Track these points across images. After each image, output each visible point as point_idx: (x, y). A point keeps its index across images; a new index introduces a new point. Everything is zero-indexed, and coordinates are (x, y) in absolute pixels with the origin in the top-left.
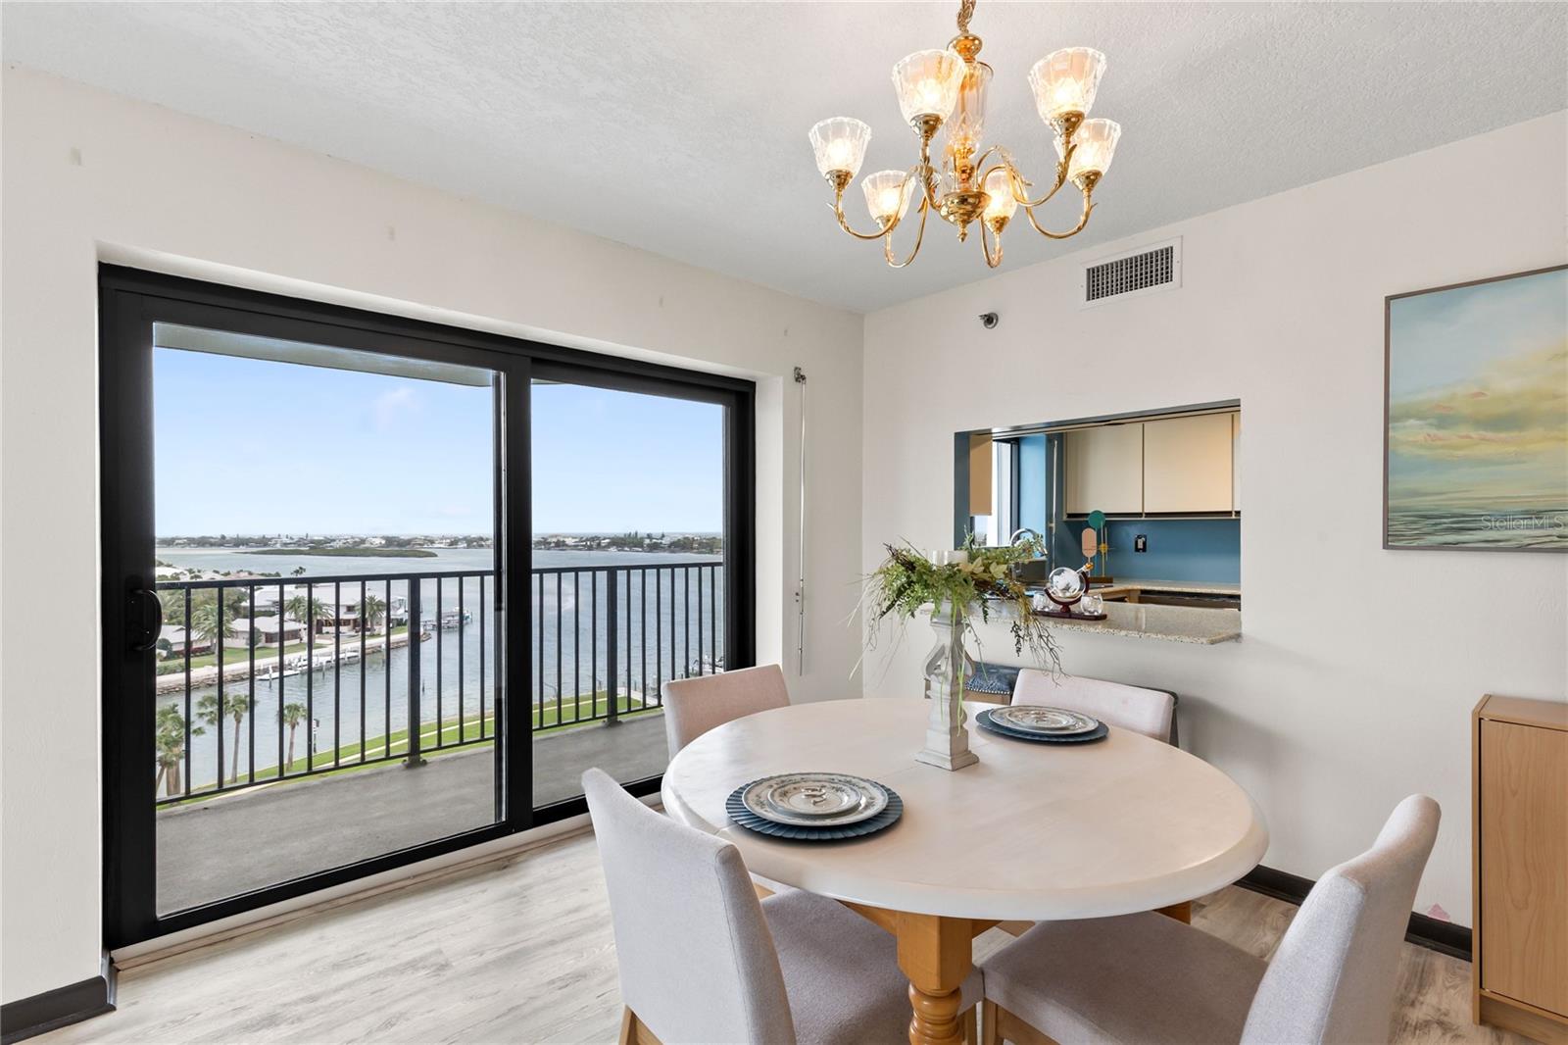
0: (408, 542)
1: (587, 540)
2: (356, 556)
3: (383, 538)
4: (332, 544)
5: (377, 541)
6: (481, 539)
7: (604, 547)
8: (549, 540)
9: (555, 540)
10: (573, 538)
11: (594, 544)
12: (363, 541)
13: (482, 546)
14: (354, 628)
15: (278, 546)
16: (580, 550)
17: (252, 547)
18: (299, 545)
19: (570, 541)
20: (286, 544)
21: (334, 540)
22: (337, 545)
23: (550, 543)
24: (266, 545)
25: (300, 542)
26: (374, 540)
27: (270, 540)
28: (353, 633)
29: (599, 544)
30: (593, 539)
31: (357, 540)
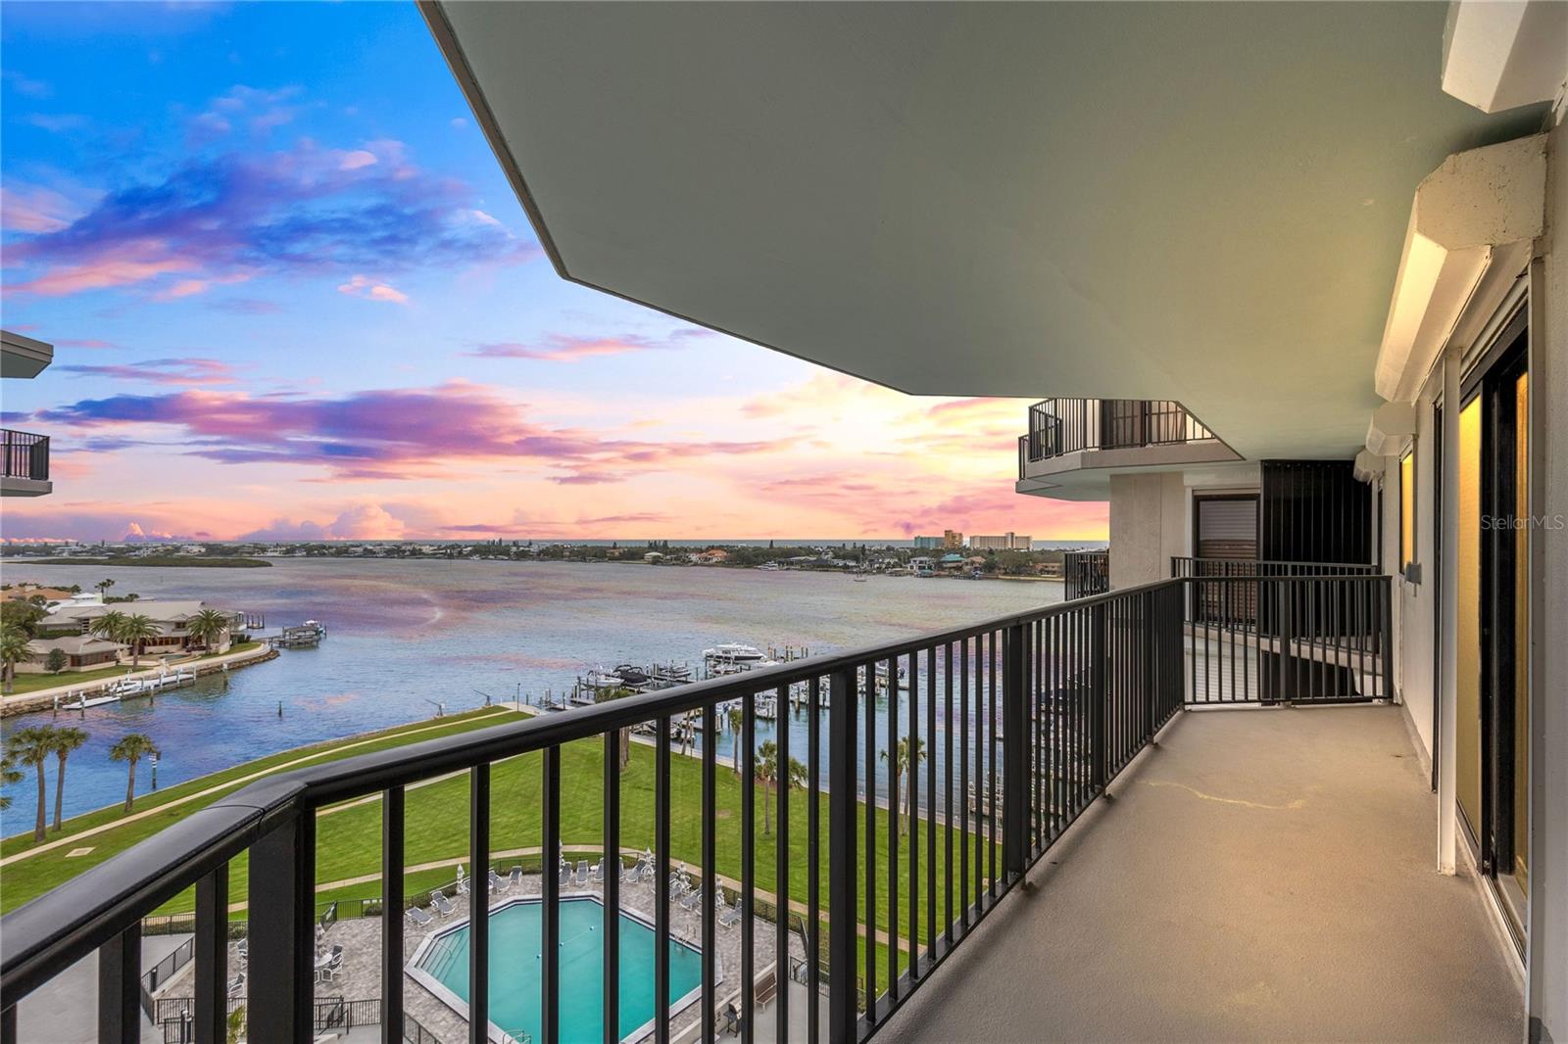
0: (235, 550)
1: (446, 548)
2: (171, 566)
3: (202, 545)
4: (137, 553)
5: (196, 549)
6: (324, 547)
7: (466, 555)
8: (403, 548)
9: (410, 548)
10: (431, 546)
11: (455, 552)
12: (177, 549)
13: (324, 555)
14: (184, 647)
15: (65, 555)
16: (439, 558)
17: (30, 556)
18: (93, 554)
19: (426, 549)
20: (75, 553)
21: (139, 549)
22: (144, 553)
23: (404, 551)
24: (49, 554)
25: (94, 551)
26: (190, 548)
27: (54, 548)
28: (184, 652)
29: (460, 553)
30: (452, 547)
31: (170, 547)
